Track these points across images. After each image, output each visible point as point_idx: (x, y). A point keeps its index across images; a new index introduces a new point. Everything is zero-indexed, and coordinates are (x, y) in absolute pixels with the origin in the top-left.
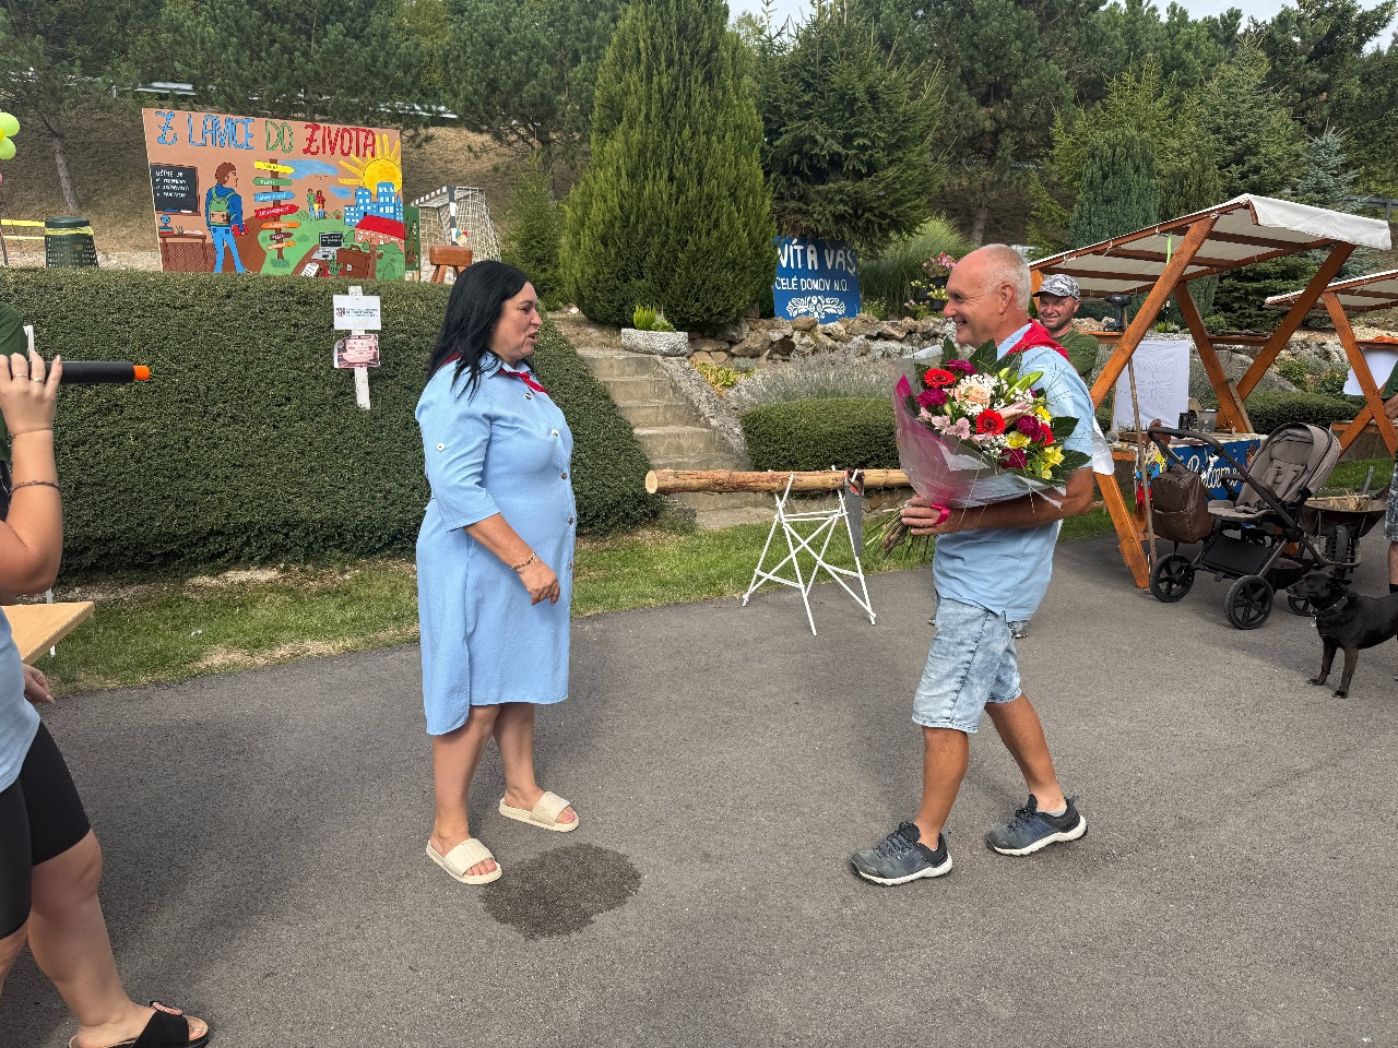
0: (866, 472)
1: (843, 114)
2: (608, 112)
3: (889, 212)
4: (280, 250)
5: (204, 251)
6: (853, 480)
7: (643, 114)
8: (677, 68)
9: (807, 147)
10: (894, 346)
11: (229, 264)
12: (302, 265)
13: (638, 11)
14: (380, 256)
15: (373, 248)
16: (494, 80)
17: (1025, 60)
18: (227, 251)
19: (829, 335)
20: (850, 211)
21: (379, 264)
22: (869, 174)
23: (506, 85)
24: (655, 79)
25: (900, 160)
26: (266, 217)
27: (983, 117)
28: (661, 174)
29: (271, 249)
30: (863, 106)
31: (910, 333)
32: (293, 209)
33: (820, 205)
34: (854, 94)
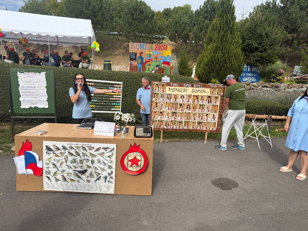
0: (272, 116)
1: (259, 39)
2: (209, 40)
3: (269, 59)
4: (149, 68)
5: (136, 68)
6: (269, 117)
7: (217, 40)
8: (225, 30)
9: (250, 45)
10: (268, 89)
11: (140, 71)
12: (152, 71)
13: (217, 19)
14: (166, 69)
15: (165, 67)
16: (177, 31)
17: (302, 23)
18: (140, 68)
19: (253, 86)
20: (260, 59)
21: (165, 71)
22: (264, 51)
23: (180, 31)
24: (220, 33)
25: (272, 48)
26: (148, 62)
27: (289, 36)
28: (220, 52)
29: (147, 67)
30: (264, 37)
31: (272, 86)
32: (152, 60)
33: (252, 58)
34: (262, 34)
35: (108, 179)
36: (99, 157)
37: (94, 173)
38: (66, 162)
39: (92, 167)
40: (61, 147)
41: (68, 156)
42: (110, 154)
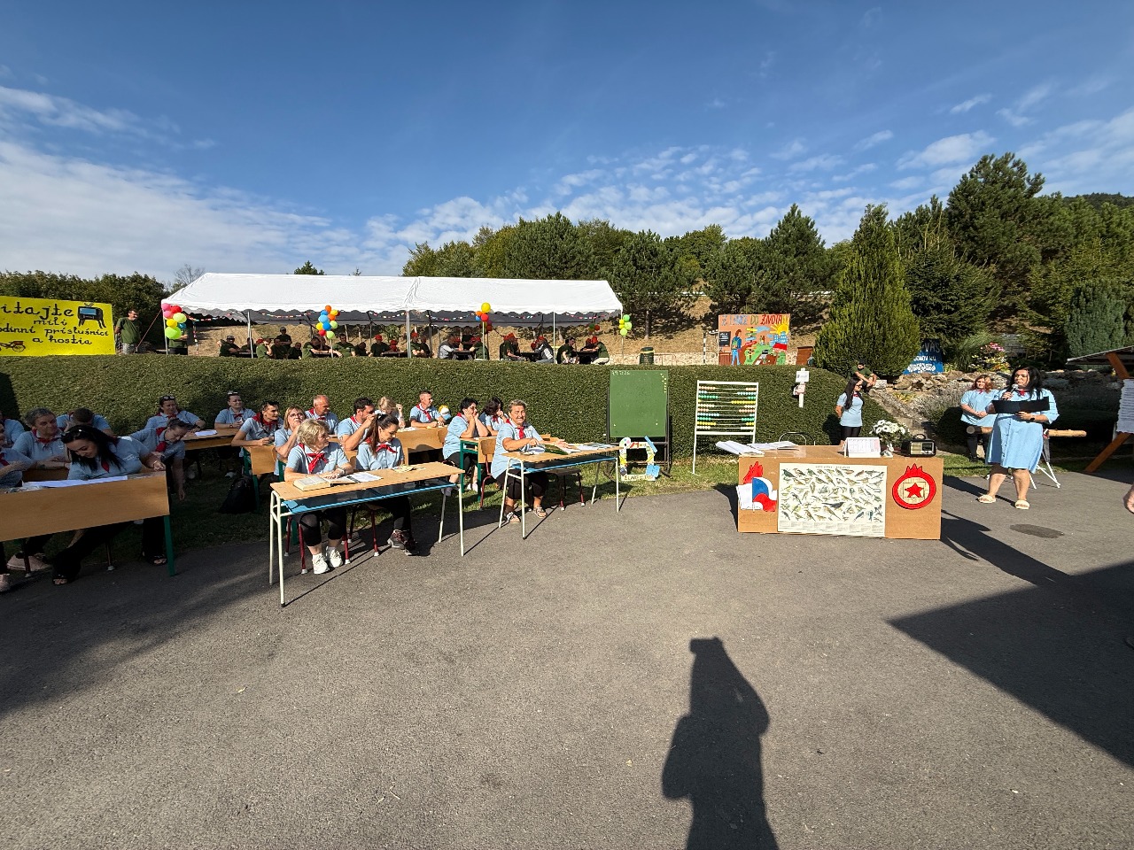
1: (942, 287)
3: (965, 327)
4: (750, 356)
12: (756, 361)
14: (779, 357)
15: (777, 353)
18: (736, 357)
21: (778, 360)
22: (956, 311)
30: (953, 283)
32: (756, 342)
34: (948, 279)
35: (874, 515)
36: (861, 484)
37: (854, 507)
38: (813, 492)
39: (850, 498)
40: (805, 471)
41: (816, 484)
42: (878, 479)
